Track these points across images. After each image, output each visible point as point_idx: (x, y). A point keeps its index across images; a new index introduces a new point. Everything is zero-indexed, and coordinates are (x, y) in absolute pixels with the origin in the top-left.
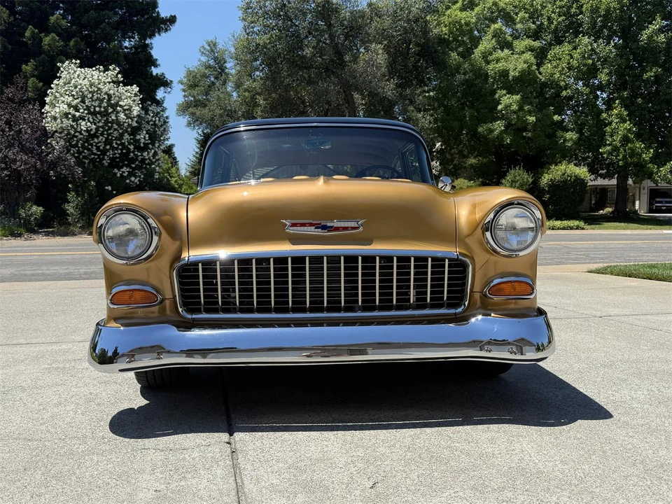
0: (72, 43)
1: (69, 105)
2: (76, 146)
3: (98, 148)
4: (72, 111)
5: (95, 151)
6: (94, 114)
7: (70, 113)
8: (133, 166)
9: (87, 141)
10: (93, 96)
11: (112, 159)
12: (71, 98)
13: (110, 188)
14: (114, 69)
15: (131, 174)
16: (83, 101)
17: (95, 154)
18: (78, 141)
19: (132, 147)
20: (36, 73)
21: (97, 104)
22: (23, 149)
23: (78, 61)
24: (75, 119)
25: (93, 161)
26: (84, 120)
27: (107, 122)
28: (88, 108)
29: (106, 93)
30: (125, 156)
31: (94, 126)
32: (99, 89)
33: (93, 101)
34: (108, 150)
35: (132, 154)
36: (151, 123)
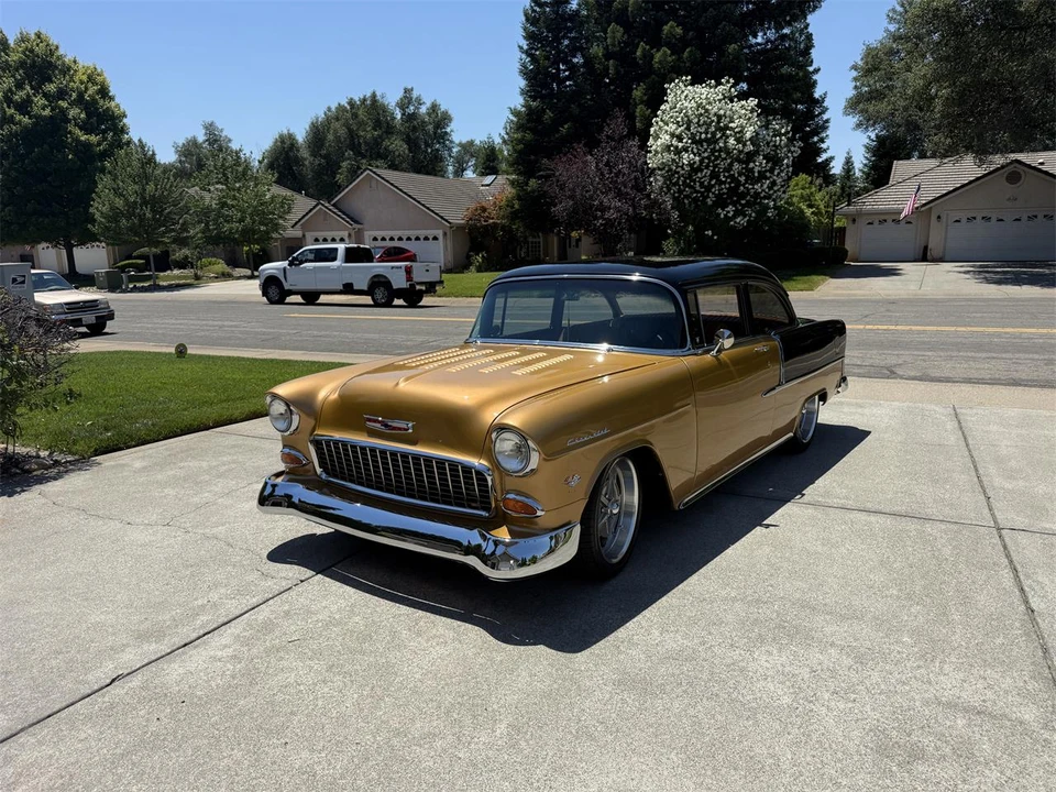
0: (686, 54)
1: (673, 135)
2: (676, 184)
3: (702, 184)
4: (675, 142)
5: (698, 188)
6: (699, 142)
7: (672, 145)
8: (743, 202)
9: (690, 177)
10: (699, 120)
11: (719, 196)
12: (674, 127)
13: (710, 233)
14: (728, 82)
15: (737, 213)
16: (688, 129)
17: (697, 192)
18: (679, 178)
19: (742, 179)
20: (645, 98)
21: (703, 130)
22: (620, 195)
23: (689, 77)
24: (678, 152)
25: (695, 200)
26: (687, 151)
27: (713, 151)
28: (693, 137)
29: (715, 114)
30: (733, 191)
31: (697, 158)
32: (707, 111)
33: (699, 126)
34: (713, 186)
35: (742, 188)
36: (772, 144)
